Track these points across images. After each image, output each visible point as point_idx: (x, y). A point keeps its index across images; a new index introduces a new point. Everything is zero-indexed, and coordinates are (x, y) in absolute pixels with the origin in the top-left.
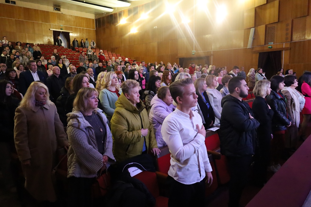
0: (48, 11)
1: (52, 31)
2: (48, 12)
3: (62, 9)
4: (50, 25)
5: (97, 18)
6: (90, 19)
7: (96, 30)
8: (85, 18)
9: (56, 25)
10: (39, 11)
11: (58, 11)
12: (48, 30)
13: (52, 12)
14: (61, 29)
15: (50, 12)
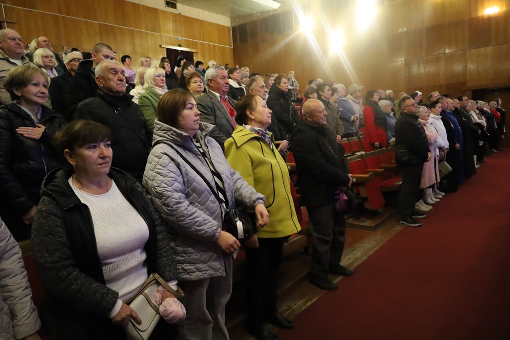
0: (155, 7)
1: (165, 49)
2: (157, 9)
3: (179, 5)
4: (161, 36)
5: (236, 24)
6: (223, 27)
7: (233, 49)
8: (216, 24)
9: (170, 37)
10: (141, 7)
11: (174, 9)
12: (158, 46)
13: (163, 11)
14: (180, 46)
15: (160, 10)
